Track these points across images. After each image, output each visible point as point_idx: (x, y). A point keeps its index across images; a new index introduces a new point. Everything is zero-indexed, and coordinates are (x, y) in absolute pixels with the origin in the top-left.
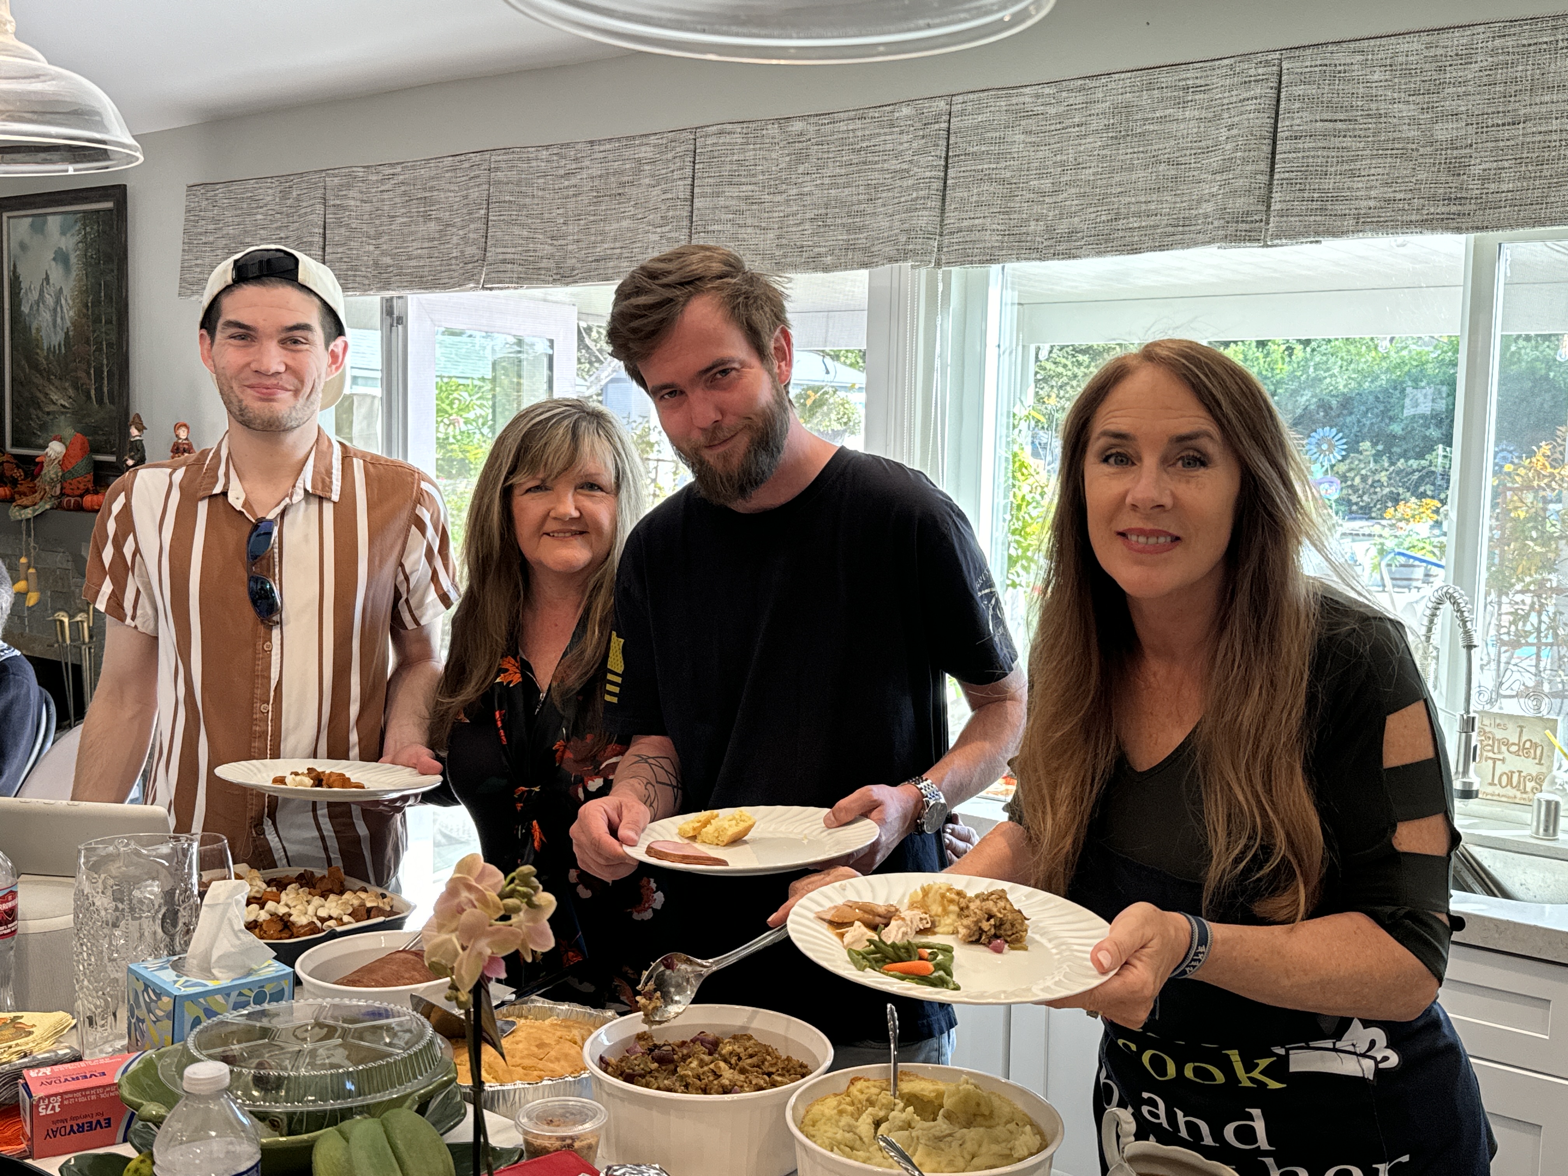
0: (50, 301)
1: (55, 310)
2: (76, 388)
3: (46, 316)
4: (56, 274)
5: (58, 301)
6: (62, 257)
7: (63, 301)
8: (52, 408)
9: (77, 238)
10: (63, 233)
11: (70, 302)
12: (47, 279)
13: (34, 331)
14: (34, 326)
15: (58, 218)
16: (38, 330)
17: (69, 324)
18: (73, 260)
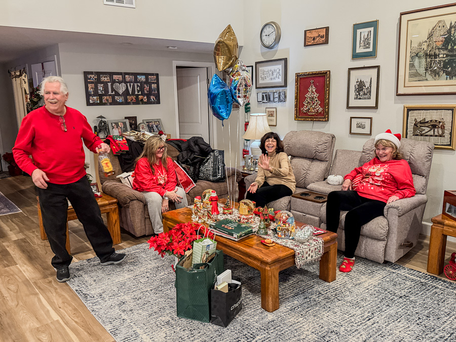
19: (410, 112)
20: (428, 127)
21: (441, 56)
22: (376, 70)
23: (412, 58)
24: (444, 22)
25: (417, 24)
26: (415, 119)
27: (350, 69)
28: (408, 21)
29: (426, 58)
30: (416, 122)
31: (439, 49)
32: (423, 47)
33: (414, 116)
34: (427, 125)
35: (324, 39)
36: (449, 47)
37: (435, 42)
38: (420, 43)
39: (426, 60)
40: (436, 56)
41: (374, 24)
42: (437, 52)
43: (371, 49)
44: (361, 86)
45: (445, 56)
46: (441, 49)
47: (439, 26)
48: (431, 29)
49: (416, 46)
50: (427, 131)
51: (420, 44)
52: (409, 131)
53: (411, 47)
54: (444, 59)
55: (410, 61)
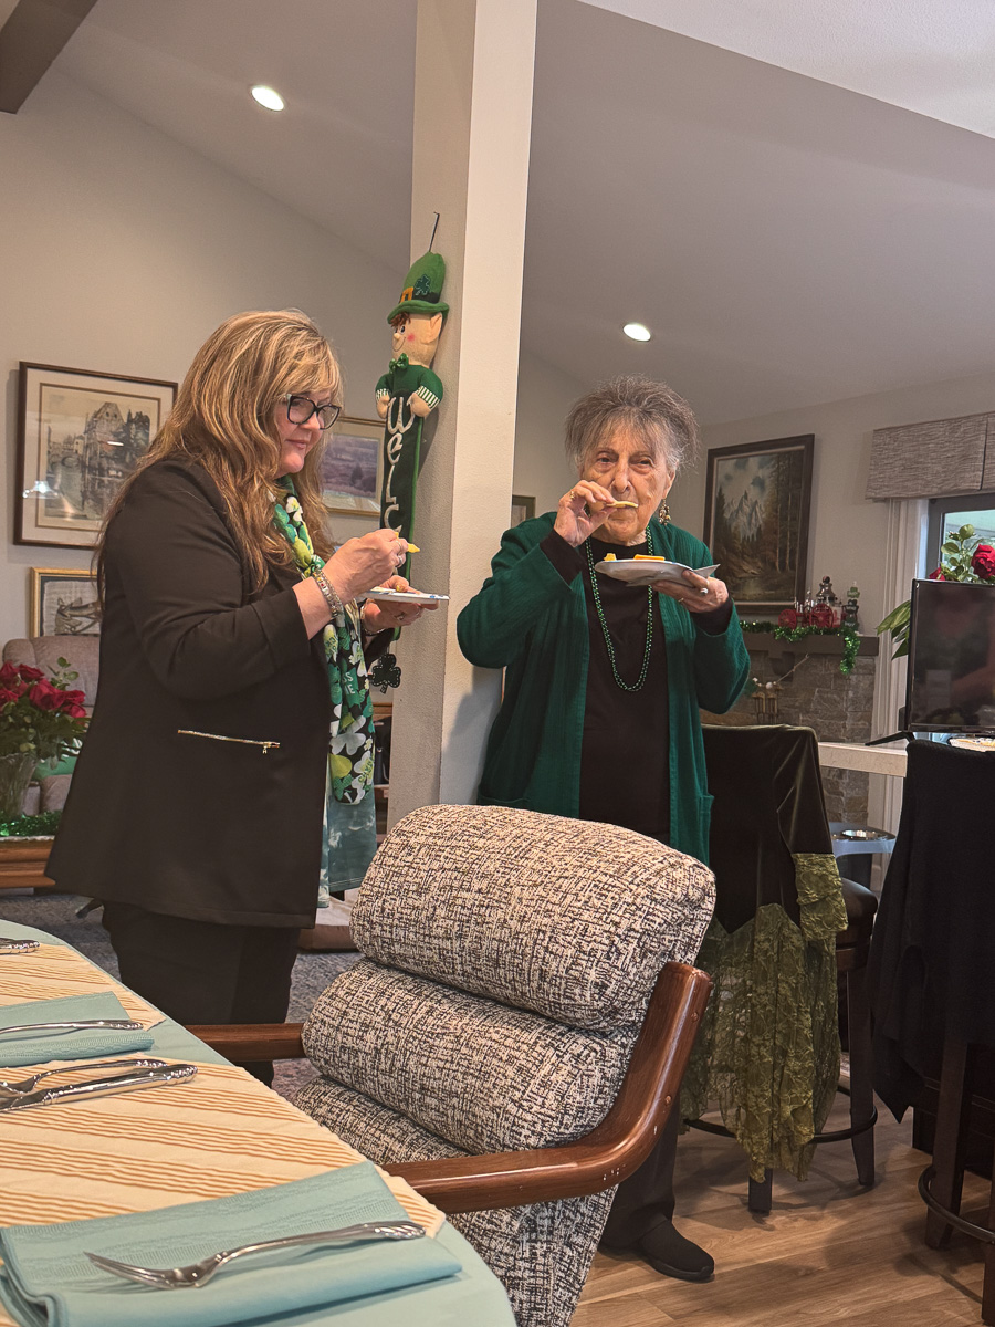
0: (747, 509)
1: (751, 515)
2: (764, 560)
3: (743, 519)
4: (753, 493)
5: (753, 508)
6: (759, 483)
7: (758, 509)
8: (744, 575)
9: (772, 470)
10: (761, 466)
11: (763, 508)
12: (746, 496)
13: (733, 529)
14: (734, 525)
15: (756, 458)
16: (736, 528)
17: (761, 522)
18: (768, 482)
19: (47, 584)
20: (87, 616)
21: (113, 473)
23: (52, 466)
24: (117, 407)
25: (62, 398)
26: (60, 599)
28: (42, 384)
29: (83, 472)
30: (62, 606)
31: (108, 458)
32: (75, 447)
33: (55, 593)
34: (85, 612)
36: (128, 460)
37: (101, 442)
38: (69, 437)
39: (83, 476)
40: (102, 471)
42: (105, 463)
45: (120, 474)
46: (113, 459)
47: (108, 414)
48: (91, 415)
49: (61, 441)
50: (85, 624)
51: (69, 441)
52: (47, 627)
53: (49, 441)
54: (119, 480)
55: (48, 472)
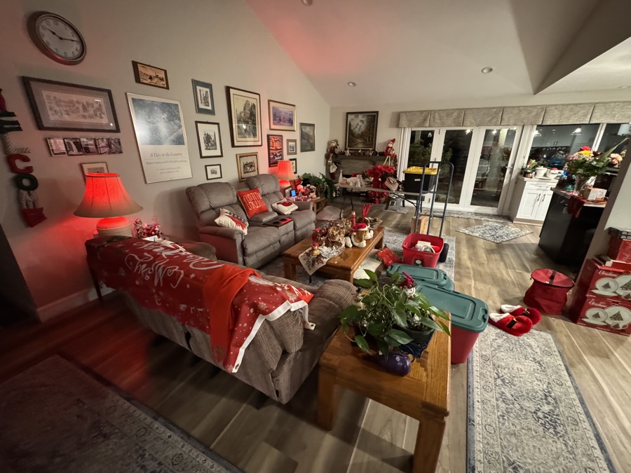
0: (358, 127)
2: (363, 139)
6: (362, 121)
7: (362, 127)
8: (358, 142)
9: (366, 119)
12: (358, 124)
15: (361, 116)
16: (355, 131)
17: (363, 131)
19: (240, 158)
21: (250, 123)
22: (216, 126)
24: (249, 102)
25: (238, 99)
27: (197, 122)
28: (233, 94)
31: (248, 118)
32: (242, 115)
35: (164, 83)
38: (241, 112)
41: (209, 86)
43: (210, 108)
44: (208, 138)
47: (247, 104)
48: (244, 104)
52: (242, 171)
53: (237, 113)
55: (237, 124)
